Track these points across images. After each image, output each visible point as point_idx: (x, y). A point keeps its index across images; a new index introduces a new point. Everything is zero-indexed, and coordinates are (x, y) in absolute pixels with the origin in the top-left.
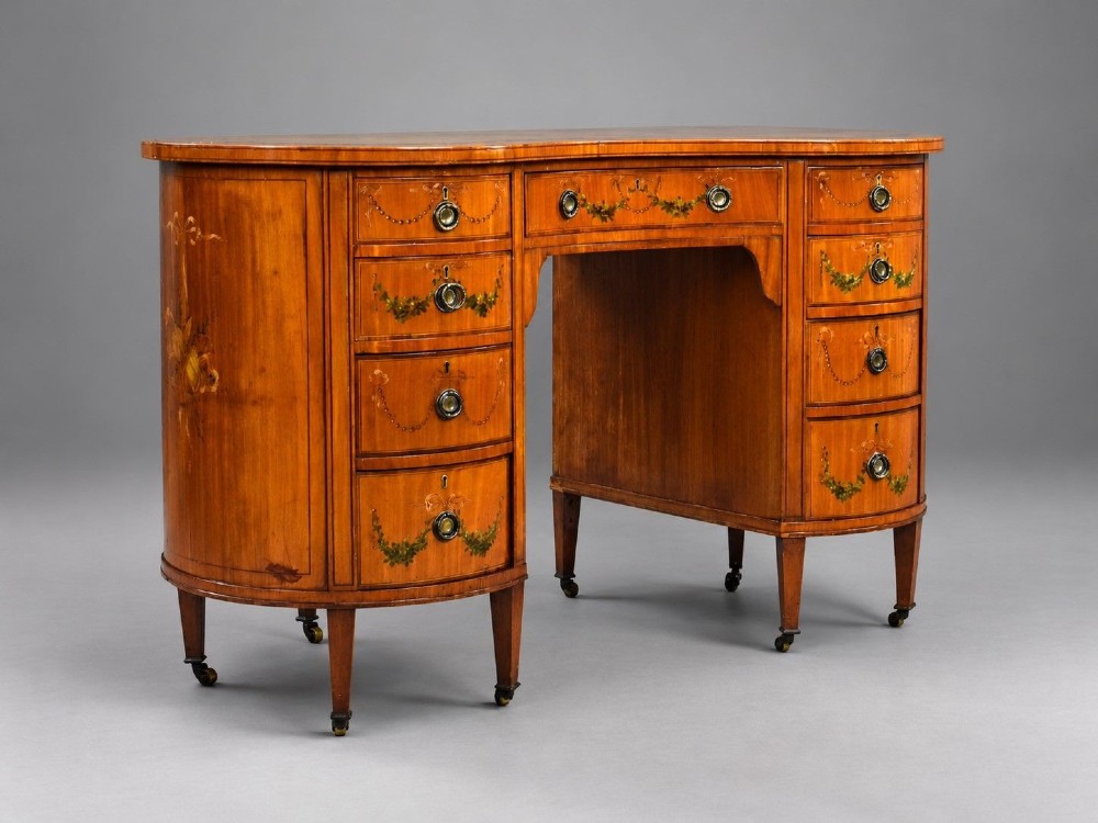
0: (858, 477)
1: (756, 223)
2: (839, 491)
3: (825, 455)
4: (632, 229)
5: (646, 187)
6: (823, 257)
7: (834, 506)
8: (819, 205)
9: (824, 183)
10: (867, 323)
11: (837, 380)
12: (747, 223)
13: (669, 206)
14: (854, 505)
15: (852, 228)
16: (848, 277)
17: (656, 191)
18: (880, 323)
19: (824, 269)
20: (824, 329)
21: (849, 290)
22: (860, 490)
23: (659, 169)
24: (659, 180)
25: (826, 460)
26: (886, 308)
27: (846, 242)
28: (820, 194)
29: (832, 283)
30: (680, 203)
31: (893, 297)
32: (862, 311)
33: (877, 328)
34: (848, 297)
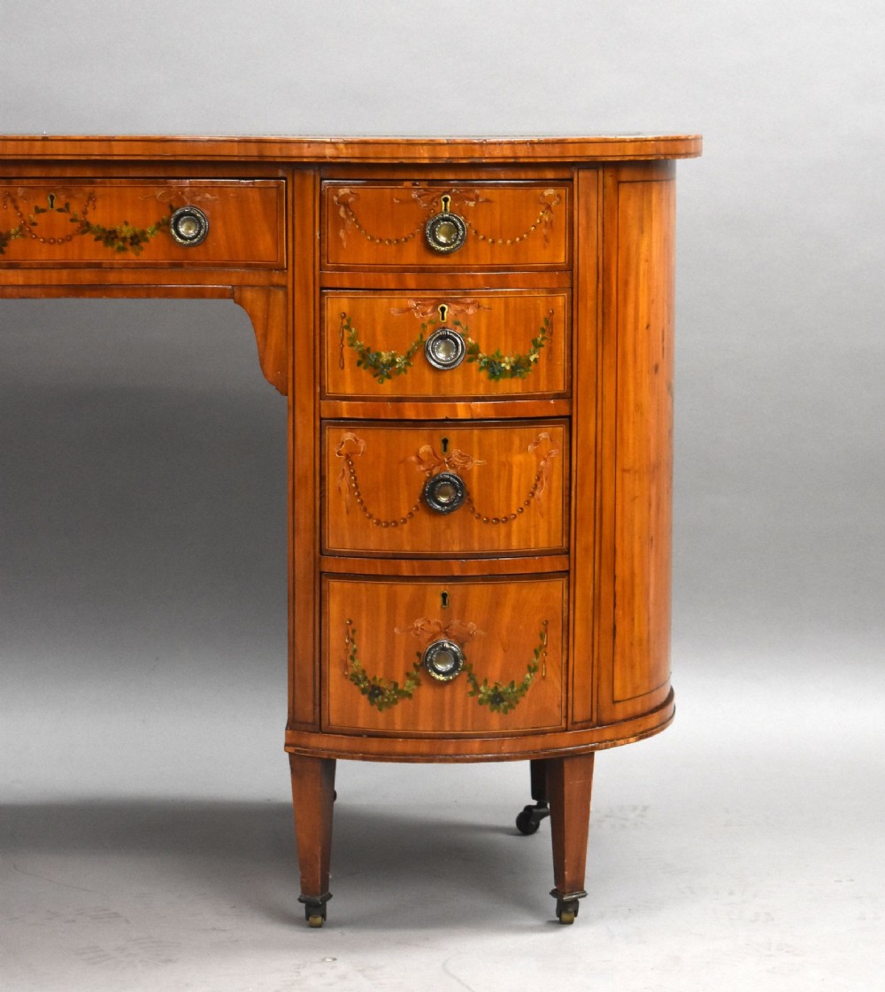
0: (408, 674)
1: (248, 266)
2: (374, 692)
3: (351, 633)
4: (43, 267)
5: (67, 205)
6: (345, 323)
7: (365, 715)
8: (339, 240)
9: (347, 205)
10: (425, 432)
11: (371, 517)
12: (234, 266)
13: (109, 237)
14: (397, 718)
15: (390, 280)
16: (385, 357)
17: (85, 213)
18: (453, 434)
19: (345, 342)
20: (348, 436)
21: (389, 377)
22: (410, 696)
23: (91, 180)
24: (91, 197)
25: (352, 641)
26: (462, 411)
27: (382, 301)
28: (339, 223)
29: (359, 364)
30: (127, 231)
31: (481, 392)
32: (410, 412)
33: (445, 442)
34: (387, 388)
